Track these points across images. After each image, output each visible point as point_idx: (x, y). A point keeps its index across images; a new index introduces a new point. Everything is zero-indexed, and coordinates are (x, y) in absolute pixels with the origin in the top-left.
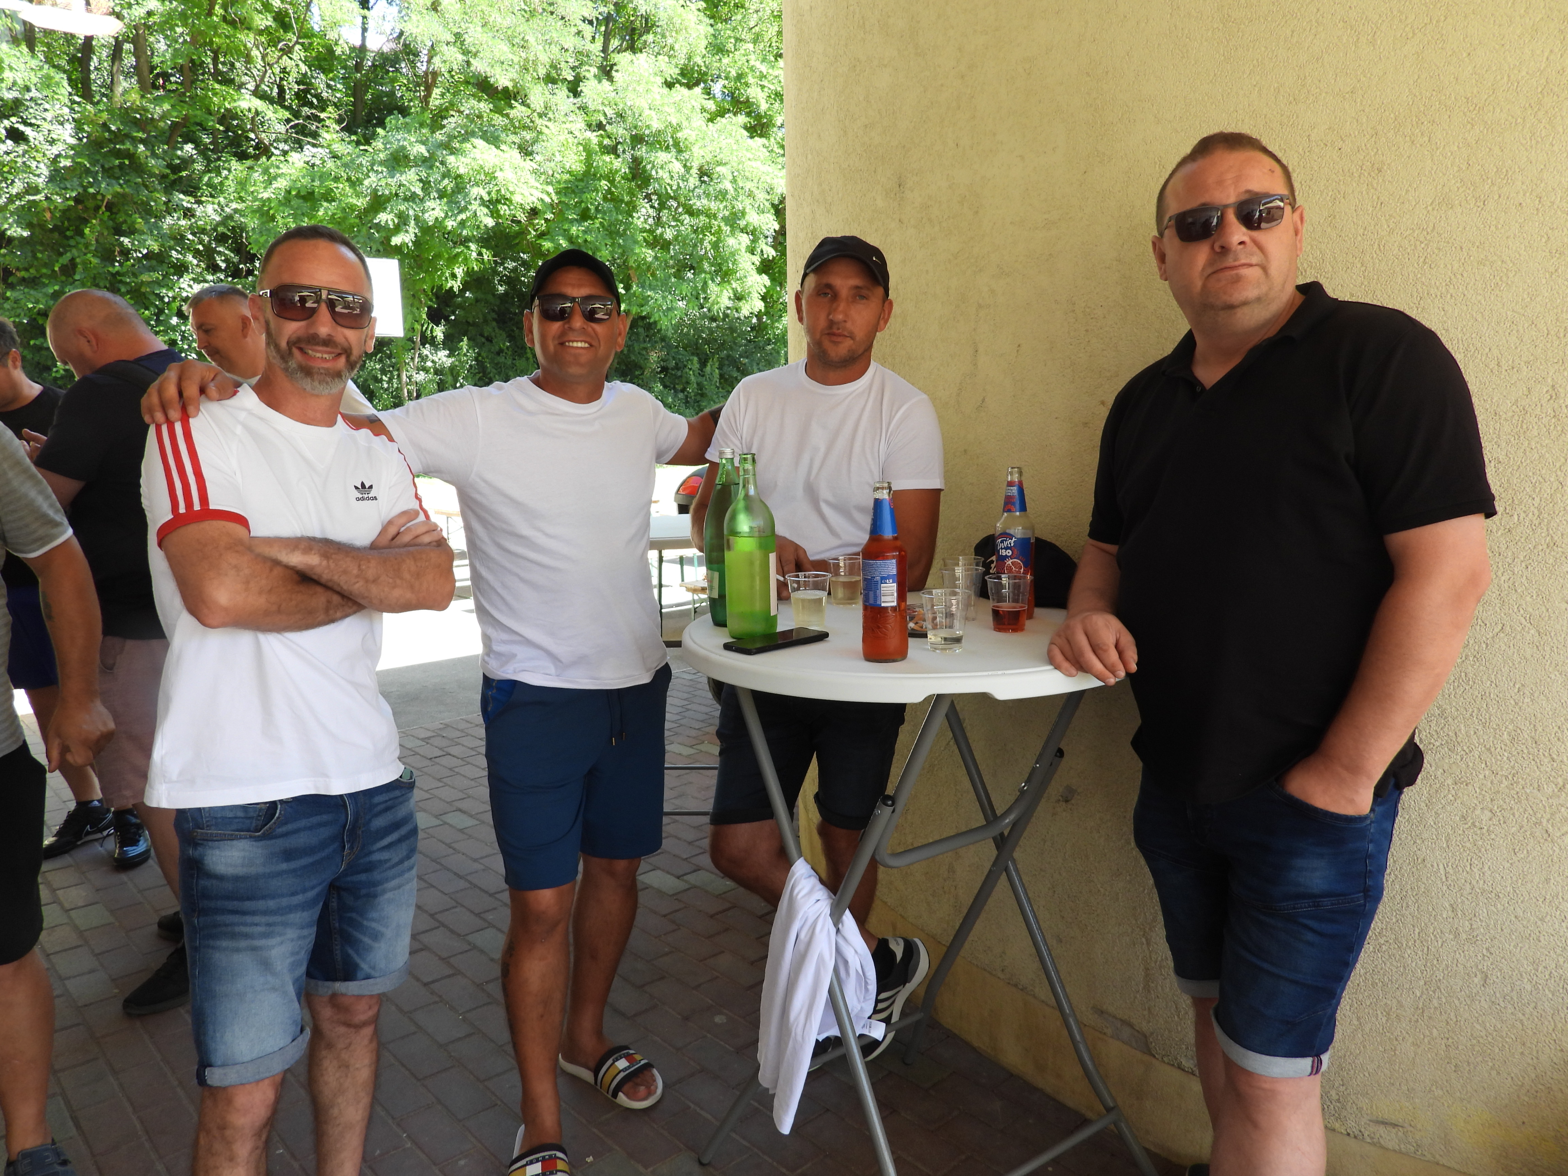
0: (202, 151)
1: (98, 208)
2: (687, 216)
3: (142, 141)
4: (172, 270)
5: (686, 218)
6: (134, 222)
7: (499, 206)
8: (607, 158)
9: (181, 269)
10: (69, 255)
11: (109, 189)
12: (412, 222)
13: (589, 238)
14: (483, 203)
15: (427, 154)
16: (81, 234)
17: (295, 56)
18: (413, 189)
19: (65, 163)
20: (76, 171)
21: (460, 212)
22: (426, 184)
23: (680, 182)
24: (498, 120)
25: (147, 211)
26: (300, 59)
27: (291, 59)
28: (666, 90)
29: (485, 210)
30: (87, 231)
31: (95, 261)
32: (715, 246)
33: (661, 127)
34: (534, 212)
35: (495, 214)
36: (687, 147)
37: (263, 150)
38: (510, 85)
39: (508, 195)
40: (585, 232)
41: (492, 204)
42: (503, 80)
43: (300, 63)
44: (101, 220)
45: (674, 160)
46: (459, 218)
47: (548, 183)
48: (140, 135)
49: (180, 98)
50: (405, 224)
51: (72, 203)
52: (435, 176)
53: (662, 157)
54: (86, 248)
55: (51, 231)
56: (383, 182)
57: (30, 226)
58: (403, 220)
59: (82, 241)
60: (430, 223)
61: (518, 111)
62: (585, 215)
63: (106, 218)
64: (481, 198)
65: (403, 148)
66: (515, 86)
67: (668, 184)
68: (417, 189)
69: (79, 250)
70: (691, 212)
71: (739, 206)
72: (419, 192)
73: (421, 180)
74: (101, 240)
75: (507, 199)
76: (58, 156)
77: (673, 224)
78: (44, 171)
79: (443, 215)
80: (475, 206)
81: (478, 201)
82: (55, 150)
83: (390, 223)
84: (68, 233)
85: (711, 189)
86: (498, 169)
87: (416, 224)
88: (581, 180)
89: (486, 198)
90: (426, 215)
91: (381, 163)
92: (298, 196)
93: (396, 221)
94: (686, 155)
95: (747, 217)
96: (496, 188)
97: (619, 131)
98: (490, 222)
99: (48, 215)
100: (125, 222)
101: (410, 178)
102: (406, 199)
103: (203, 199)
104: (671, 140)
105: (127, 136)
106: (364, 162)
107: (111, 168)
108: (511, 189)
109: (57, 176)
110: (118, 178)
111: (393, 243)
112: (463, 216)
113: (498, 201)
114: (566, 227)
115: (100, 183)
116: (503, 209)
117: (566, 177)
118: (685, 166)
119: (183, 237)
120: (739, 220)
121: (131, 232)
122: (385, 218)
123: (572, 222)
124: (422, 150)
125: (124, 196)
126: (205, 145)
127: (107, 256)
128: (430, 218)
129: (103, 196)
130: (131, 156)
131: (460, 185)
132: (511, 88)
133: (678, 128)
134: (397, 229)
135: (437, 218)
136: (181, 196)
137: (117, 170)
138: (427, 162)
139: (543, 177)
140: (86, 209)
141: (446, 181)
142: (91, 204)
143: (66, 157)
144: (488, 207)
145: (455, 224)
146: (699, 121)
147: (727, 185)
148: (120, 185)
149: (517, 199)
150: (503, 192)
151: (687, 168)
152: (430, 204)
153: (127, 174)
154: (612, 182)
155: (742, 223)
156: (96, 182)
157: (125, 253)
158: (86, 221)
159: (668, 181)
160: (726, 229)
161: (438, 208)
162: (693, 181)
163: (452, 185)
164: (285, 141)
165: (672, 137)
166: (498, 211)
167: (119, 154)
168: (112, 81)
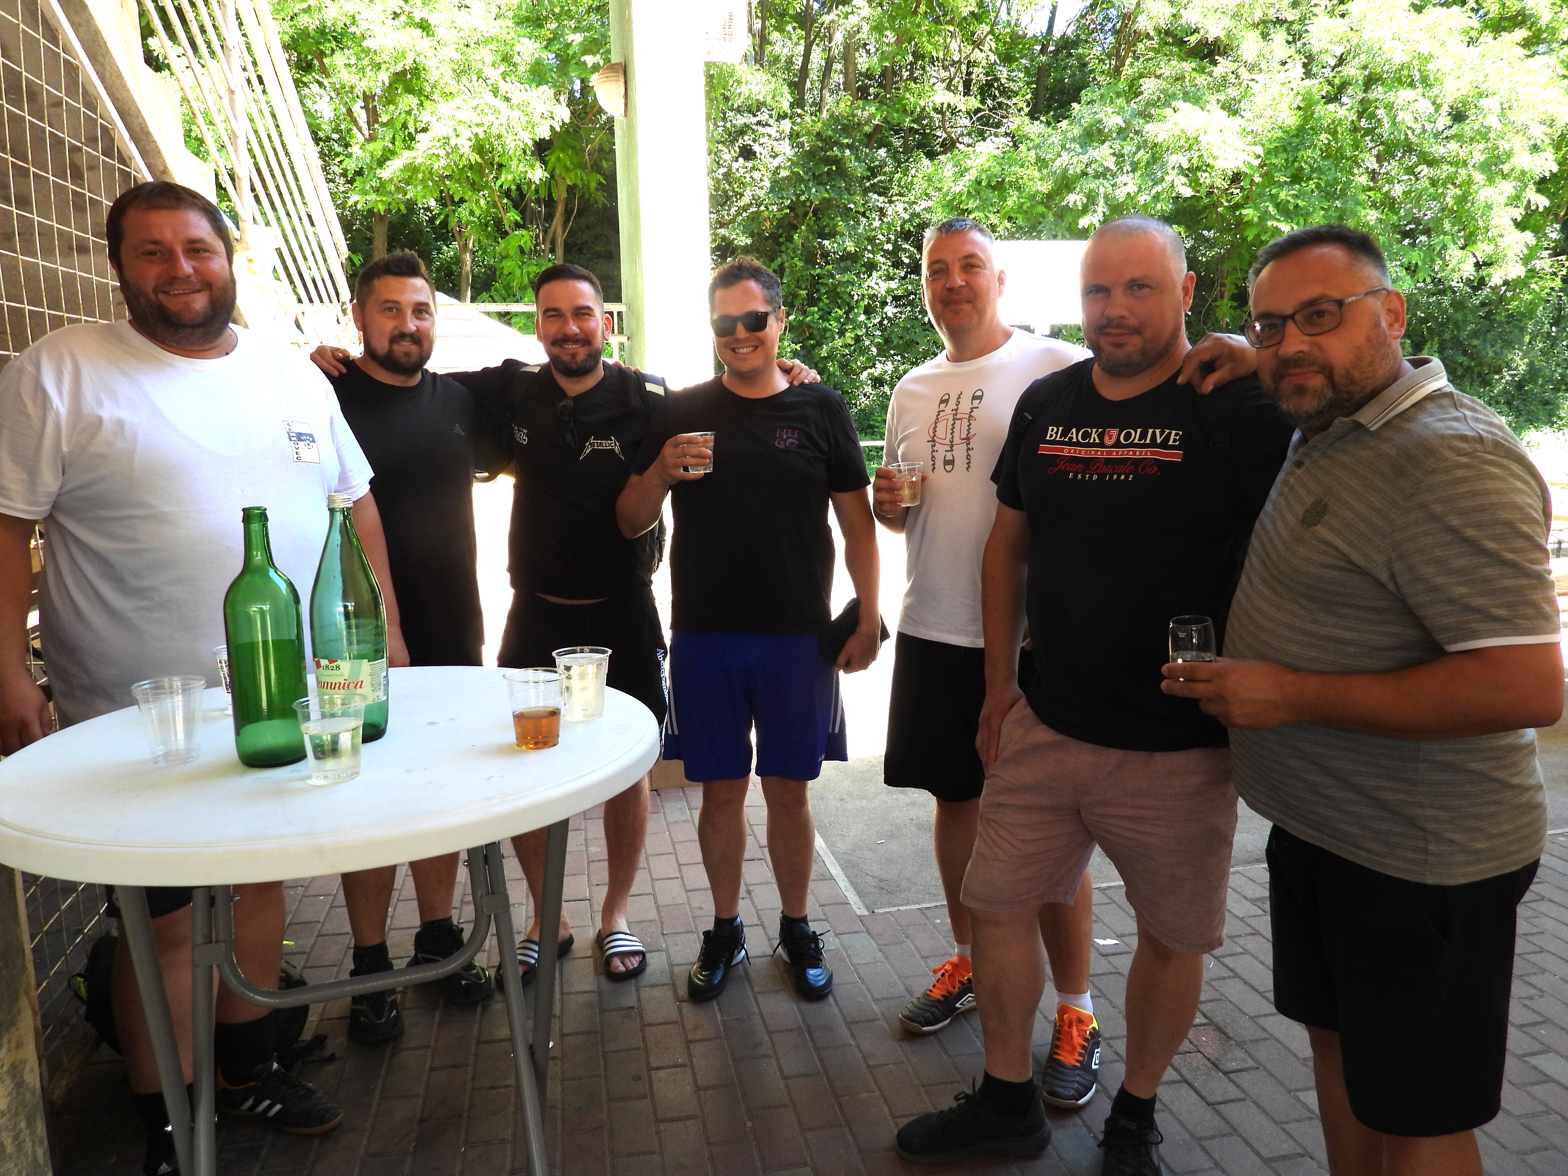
0: (894, 153)
1: (806, 214)
2: (1425, 166)
3: (848, 146)
4: (864, 269)
5: (1424, 169)
6: (836, 225)
7: (1199, 174)
8: (1331, 107)
9: (871, 267)
10: (779, 260)
11: (816, 194)
12: (1101, 202)
13: (1301, 203)
14: (1182, 171)
15: (1123, 125)
16: (790, 239)
17: (986, 47)
18: (1106, 164)
19: (784, 173)
20: (795, 179)
21: (1156, 183)
22: (1119, 156)
23: (1426, 123)
24: (1201, 80)
25: (847, 213)
26: (991, 50)
27: (981, 50)
28: (1413, 14)
29: (1184, 179)
30: (796, 237)
31: (800, 264)
32: (1462, 200)
33: (1406, 59)
34: (1236, 178)
35: (1195, 183)
36: (1436, 79)
37: (949, 145)
38: (1222, 35)
39: (1211, 161)
40: (1296, 196)
41: (1191, 173)
42: (1214, 30)
43: (990, 53)
44: (808, 225)
45: (1420, 98)
46: (1154, 191)
47: (1255, 144)
48: (845, 141)
49: (881, 101)
50: (1093, 204)
51: (788, 211)
52: (1128, 148)
53: (1404, 95)
54: (794, 252)
55: (767, 238)
56: (1075, 159)
57: (752, 235)
58: (1091, 198)
59: (792, 246)
60: (1121, 200)
61: (1224, 66)
62: (1296, 178)
63: (812, 223)
64: (1180, 167)
65: (1100, 121)
66: (1228, 36)
67: (1409, 128)
68: (1110, 163)
69: (788, 255)
70: (1431, 162)
71: (1504, 146)
72: (1113, 167)
73: (1114, 154)
74: (806, 245)
75: (1208, 165)
76: (778, 168)
77: (1406, 177)
78: (767, 183)
79: (1136, 190)
80: (1172, 175)
81: (1176, 171)
82: (776, 162)
83: (1079, 203)
84: (781, 240)
85: (1467, 128)
86: (1202, 133)
87: (1106, 203)
88: (1297, 136)
89: (1186, 165)
90: (1117, 192)
91: (1074, 140)
92: (989, 185)
93: (1085, 200)
94: (1435, 91)
95: (1512, 160)
96: (1198, 153)
97: (1351, 71)
98: (1187, 192)
99: (768, 224)
100: (828, 225)
101: (1103, 154)
102: (1097, 176)
103: (894, 198)
104: (1418, 74)
105: (837, 143)
106: (1056, 141)
107: (820, 175)
108: (1215, 154)
109: (777, 186)
110: (826, 184)
111: (1080, 227)
112: (1158, 188)
113: (1198, 168)
114: (1274, 191)
115: (810, 189)
116: (1204, 178)
117: (1280, 134)
118: (1434, 103)
119: (875, 238)
120: (1503, 163)
121: (832, 235)
122: (1074, 199)
123: (1281, 185)
124: (1119, 120)
125: (829, 200)
126: (896, 148)
127: (810, 259)
128: (1120, 195)
129: (812, 203)
130: (837, 161)
131: (1157, 154)
132: (1223, 38)
133: (1425, 59)
134: (1085, 210)
135: (1129, 194)
136: (876, 196)
137: (825, 177)
138: (1122, 133)
139: (1250, 136)
140: (796, 216)
141: (1142, 152)
142: (800, 211)
143: (785, 168)
144: (1187, 176)
145: (1148, 198)
146: (1458, 44)
147: (1492, 121)
148: (827, 190)
149: (1219, 165)
150: (1205, 157)
151: (1438, 107)
152: (1121, 179)
153: (833, 179)
154: (1334, 133)
155: (1506, 168)
156: (808, 189)
157: (825, 255)
158: (795, 228)
159: (1411, 124)
160: (1479, 177)
161: (1131, 183)
162: (1444, 120)
163: (1148, 156)
164: (969, 134)
165: (1419, 70)
166: (1197, 179)
167: (828, 161)
168: (821, 100)
